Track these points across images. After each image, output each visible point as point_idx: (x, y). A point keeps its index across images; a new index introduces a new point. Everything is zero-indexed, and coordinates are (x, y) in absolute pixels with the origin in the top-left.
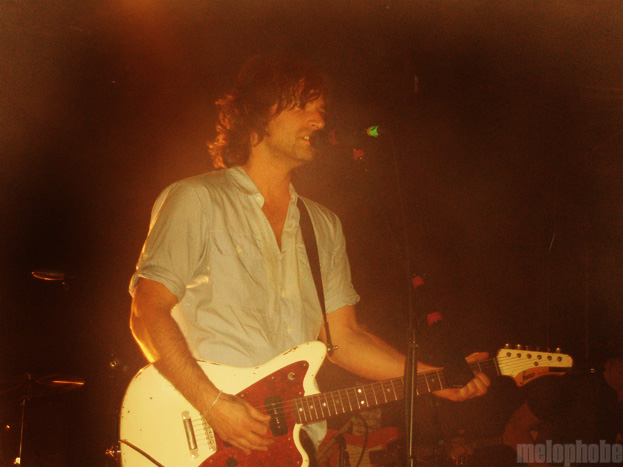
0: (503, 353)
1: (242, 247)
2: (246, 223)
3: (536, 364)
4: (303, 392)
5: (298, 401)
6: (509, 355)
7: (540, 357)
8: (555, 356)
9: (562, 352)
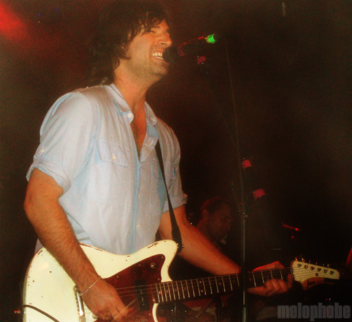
0: (295, 264)
1: (116, 155)
2: (120, 135)
3: (317, 274)
4: (161, 279)
5: (158, 286)
6: (300, 266)
7: (319, 270)
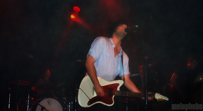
2: (110, 49)
4: (117, 89)
6: (157, 94)
7: (163, 97)
8: (166, 98)
9: (167, 97)
